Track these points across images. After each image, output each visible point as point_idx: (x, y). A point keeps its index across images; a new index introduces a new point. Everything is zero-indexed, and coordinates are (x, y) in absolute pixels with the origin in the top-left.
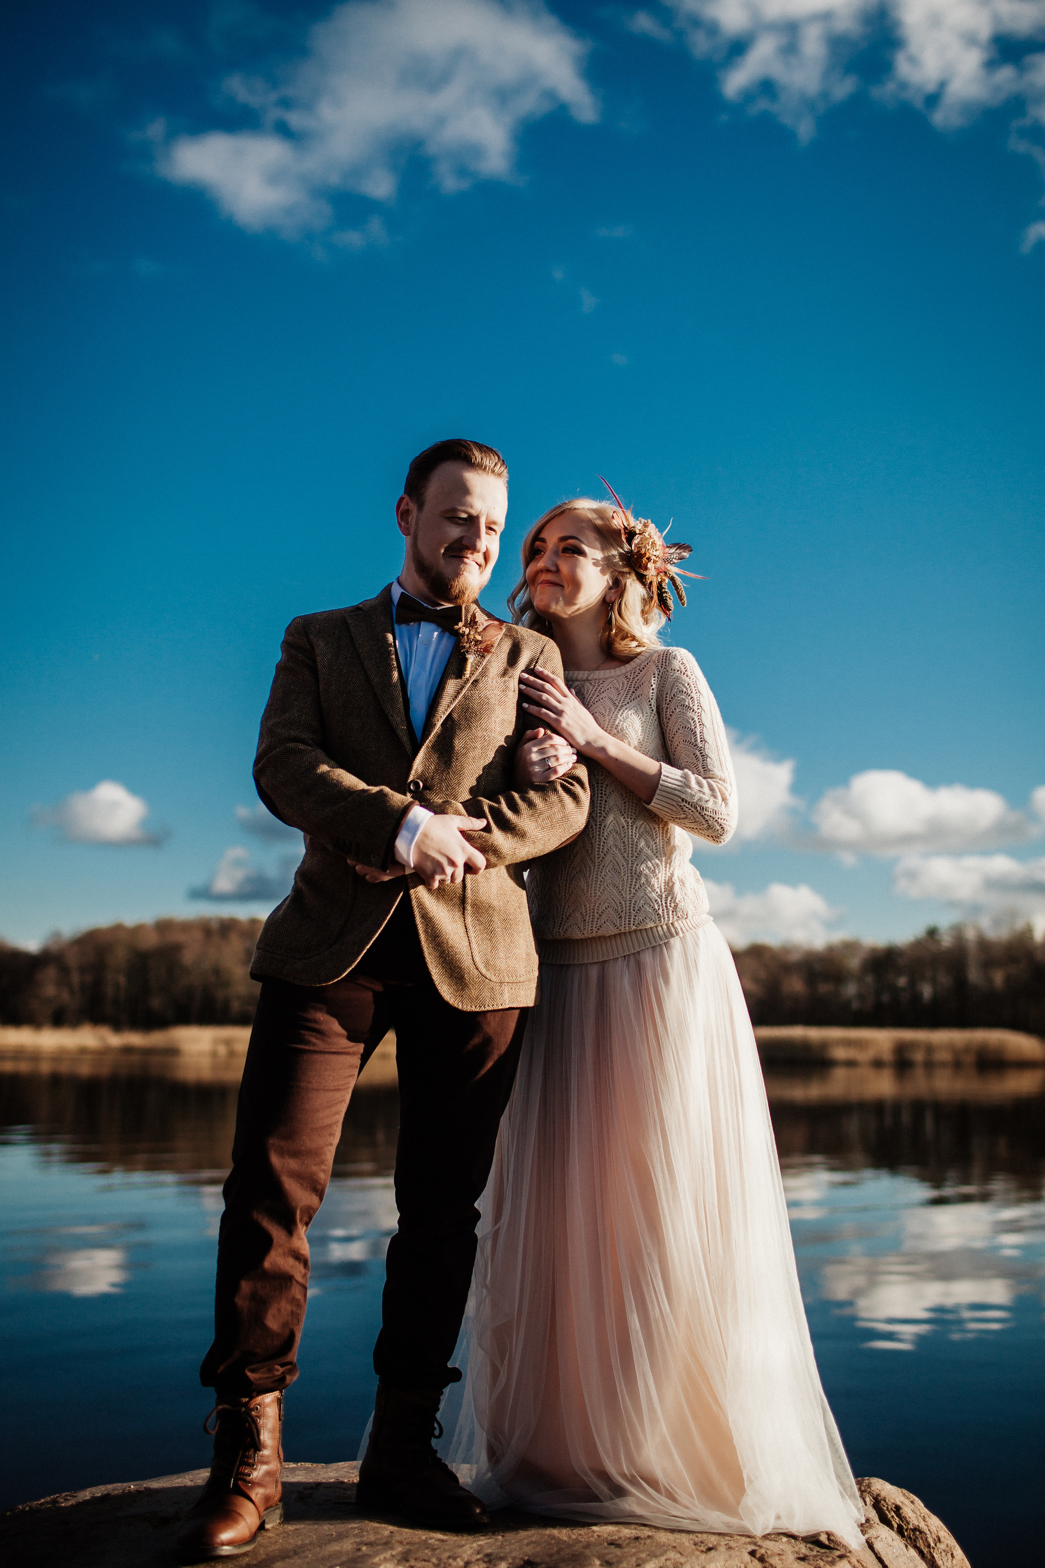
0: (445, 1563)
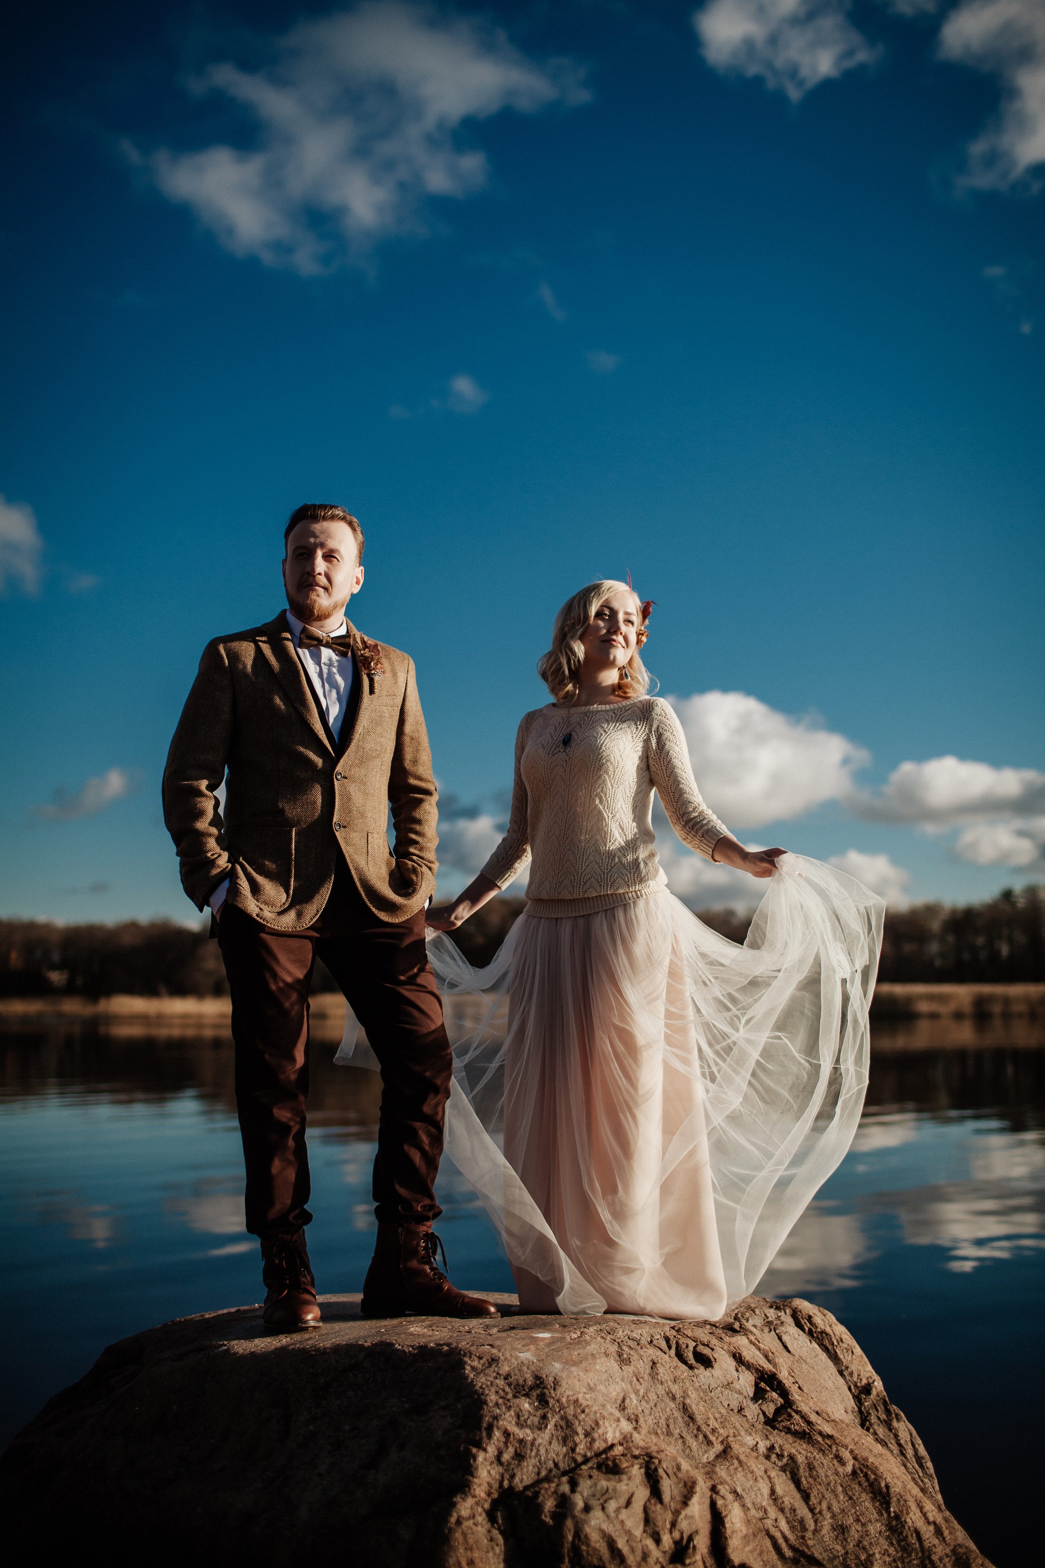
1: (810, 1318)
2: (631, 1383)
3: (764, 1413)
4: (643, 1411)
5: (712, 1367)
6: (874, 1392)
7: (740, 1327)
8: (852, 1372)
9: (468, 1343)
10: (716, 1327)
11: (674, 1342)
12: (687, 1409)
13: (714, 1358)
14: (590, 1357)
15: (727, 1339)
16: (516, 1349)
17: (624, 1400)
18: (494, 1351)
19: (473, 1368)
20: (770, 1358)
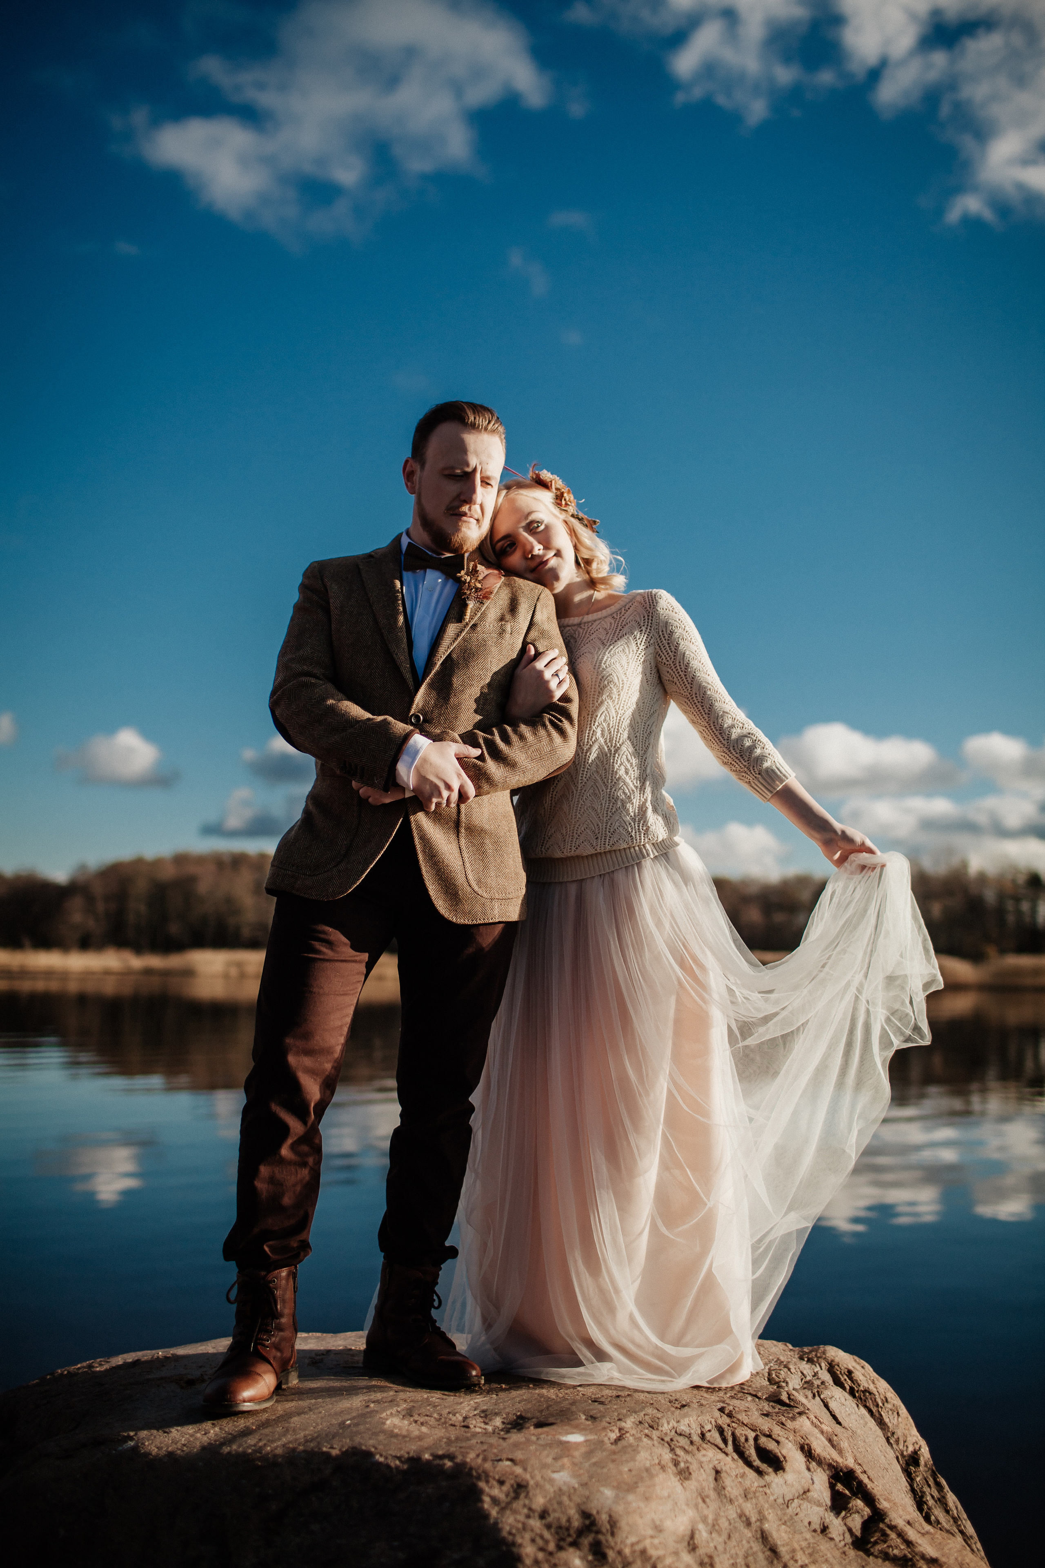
0: (446, 1418)
1: (850, 1373)
2: (696, 1506)
3: (850, 1530)
4: (716, 1548)
5: (783, 1469)
6: (922, 1462)
7: (789, 1398)
8: (898, 1438)
9: (478, 1456)
10: (759, 1398)
11: (730, 1434)
12: (767, 1538)
13: (783, 1455)
14: (645, 1474)
15: (789, 1424)
16: (544, 1466)
17: (692, 1537)
18: (518, 1470)
19: (495, 1501)
20: (835, 1443)
